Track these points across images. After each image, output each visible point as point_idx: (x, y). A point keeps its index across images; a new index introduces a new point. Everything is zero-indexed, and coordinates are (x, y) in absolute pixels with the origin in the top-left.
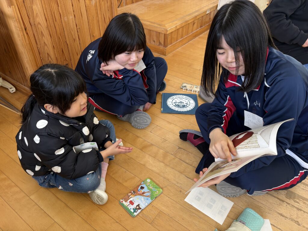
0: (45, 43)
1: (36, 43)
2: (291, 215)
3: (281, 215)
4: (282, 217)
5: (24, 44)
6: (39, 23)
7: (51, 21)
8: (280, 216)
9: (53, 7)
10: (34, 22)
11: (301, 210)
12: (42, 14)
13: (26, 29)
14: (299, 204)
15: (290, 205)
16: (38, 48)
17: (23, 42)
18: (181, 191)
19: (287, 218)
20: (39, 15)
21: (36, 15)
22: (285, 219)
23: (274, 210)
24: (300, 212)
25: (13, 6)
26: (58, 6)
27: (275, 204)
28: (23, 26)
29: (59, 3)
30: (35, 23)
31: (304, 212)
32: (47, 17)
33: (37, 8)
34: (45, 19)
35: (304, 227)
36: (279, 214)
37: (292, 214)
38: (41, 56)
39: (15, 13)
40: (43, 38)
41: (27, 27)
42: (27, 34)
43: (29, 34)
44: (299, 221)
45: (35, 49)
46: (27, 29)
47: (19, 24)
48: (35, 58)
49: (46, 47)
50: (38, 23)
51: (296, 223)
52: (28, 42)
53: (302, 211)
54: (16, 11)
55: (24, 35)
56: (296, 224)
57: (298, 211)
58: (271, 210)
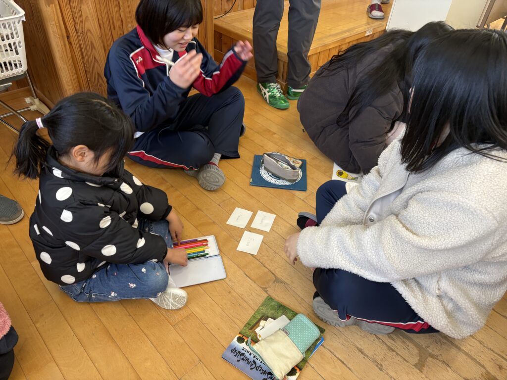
0: (95, 58)
1: (83, 57)
2: (375, 354)
3: (361, 351)
4: (360, 353)
5: (64, 57)
6: (90, 30)
7: (107, 29)
8: (357, 352)
9: (111, 9)
10: (82, 28)
11: (393, 350)
12: (94, 18)
13: (68, 37)
14: (395, 342)
15: (380, 340)
16: (84, 64)
17: (63, 53)
18: (230, 292)
19: (367, 356)
20: (90, 18)
21: (86, 18)
22: (364, 358)
23: (352, 342)
24: (391, 353)
25: (53, 5)
26: (120, 8)
27: (357, 334)
28: (64, 33)
29: (121, 4)
30: (83, 30)
31: (397, 354)
32: (101, 22)
33: (89, 9)
34: (98, 25)
35: (387, 374)
36: (358, 348)
37: (377, 354)
38: (88, 76)
39: (56, 15)
40: (94, 50)
41: (71, 34)
42: (70, 43)
43: (73, 44)
44: (383, 365)
45: (80, 65)
46: (70, 38)
47: (59, 30)
48: (78, 77)
49: (96, 64)
50: (87, 30)
51: (377, 366)
52: (69, 55)
53: (394, 353)
54: (56, 12)
55: (65, 45)
56: (377, 368)
57: (388, 351)
58: (348, 342)
